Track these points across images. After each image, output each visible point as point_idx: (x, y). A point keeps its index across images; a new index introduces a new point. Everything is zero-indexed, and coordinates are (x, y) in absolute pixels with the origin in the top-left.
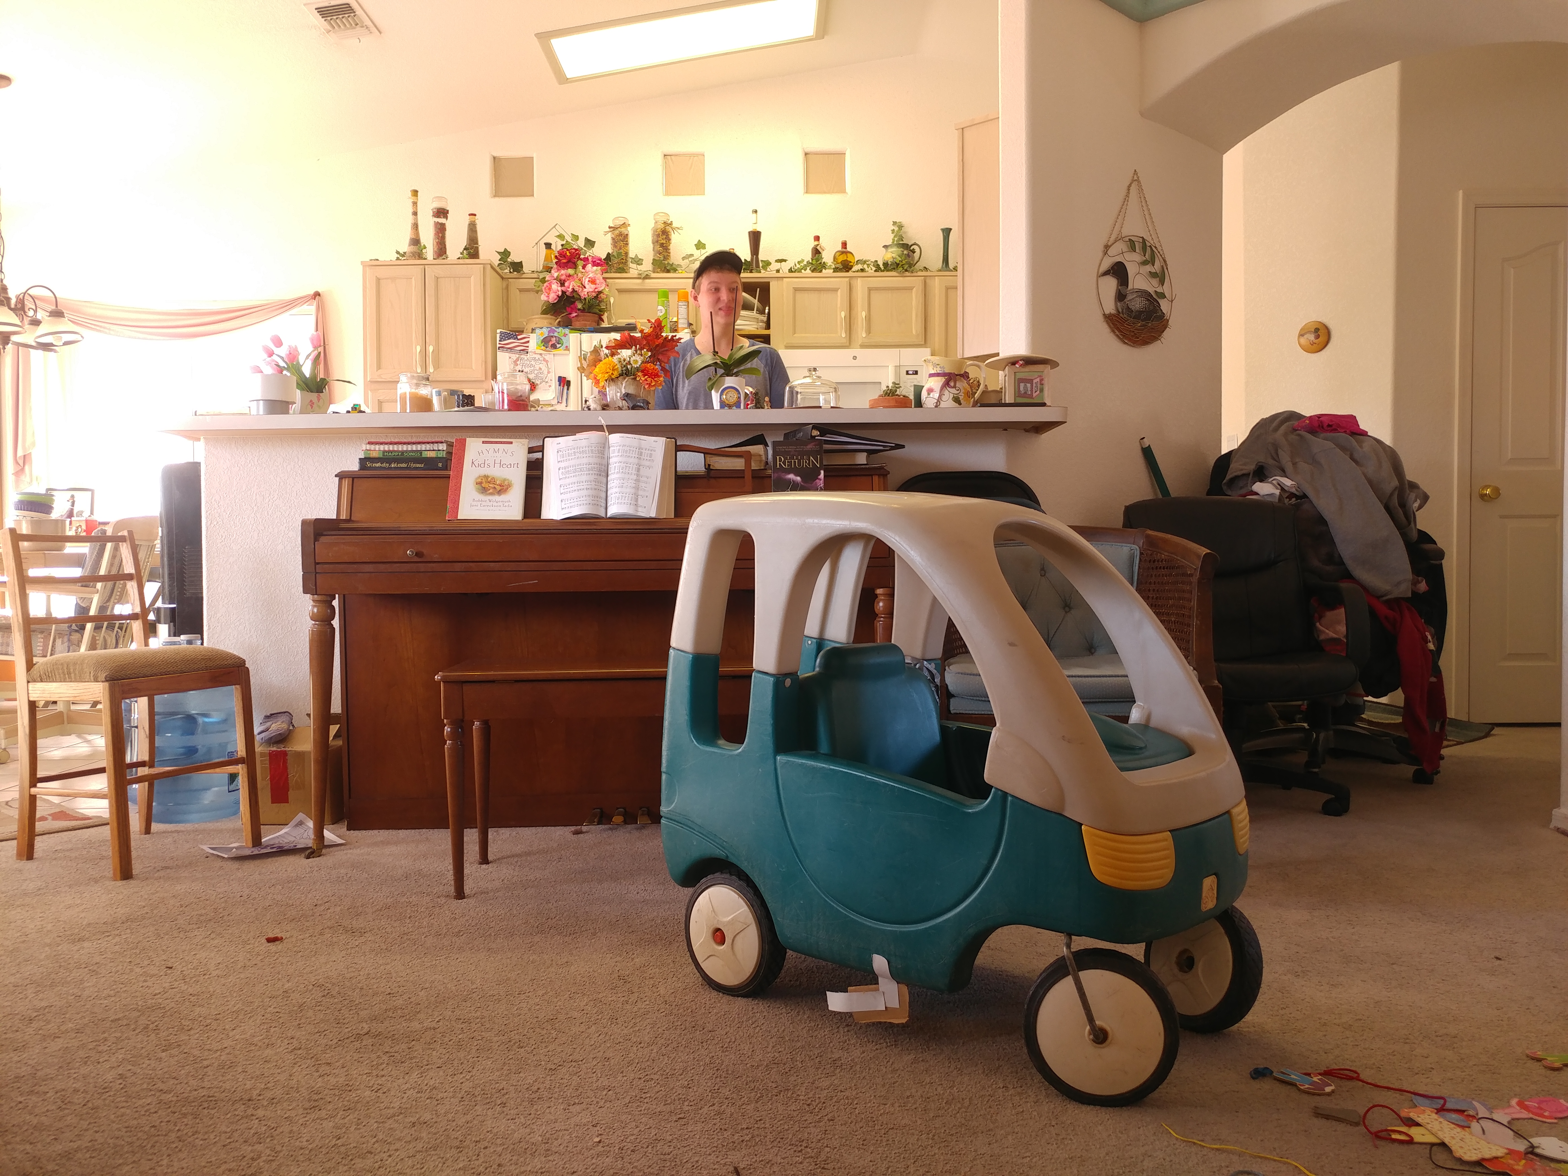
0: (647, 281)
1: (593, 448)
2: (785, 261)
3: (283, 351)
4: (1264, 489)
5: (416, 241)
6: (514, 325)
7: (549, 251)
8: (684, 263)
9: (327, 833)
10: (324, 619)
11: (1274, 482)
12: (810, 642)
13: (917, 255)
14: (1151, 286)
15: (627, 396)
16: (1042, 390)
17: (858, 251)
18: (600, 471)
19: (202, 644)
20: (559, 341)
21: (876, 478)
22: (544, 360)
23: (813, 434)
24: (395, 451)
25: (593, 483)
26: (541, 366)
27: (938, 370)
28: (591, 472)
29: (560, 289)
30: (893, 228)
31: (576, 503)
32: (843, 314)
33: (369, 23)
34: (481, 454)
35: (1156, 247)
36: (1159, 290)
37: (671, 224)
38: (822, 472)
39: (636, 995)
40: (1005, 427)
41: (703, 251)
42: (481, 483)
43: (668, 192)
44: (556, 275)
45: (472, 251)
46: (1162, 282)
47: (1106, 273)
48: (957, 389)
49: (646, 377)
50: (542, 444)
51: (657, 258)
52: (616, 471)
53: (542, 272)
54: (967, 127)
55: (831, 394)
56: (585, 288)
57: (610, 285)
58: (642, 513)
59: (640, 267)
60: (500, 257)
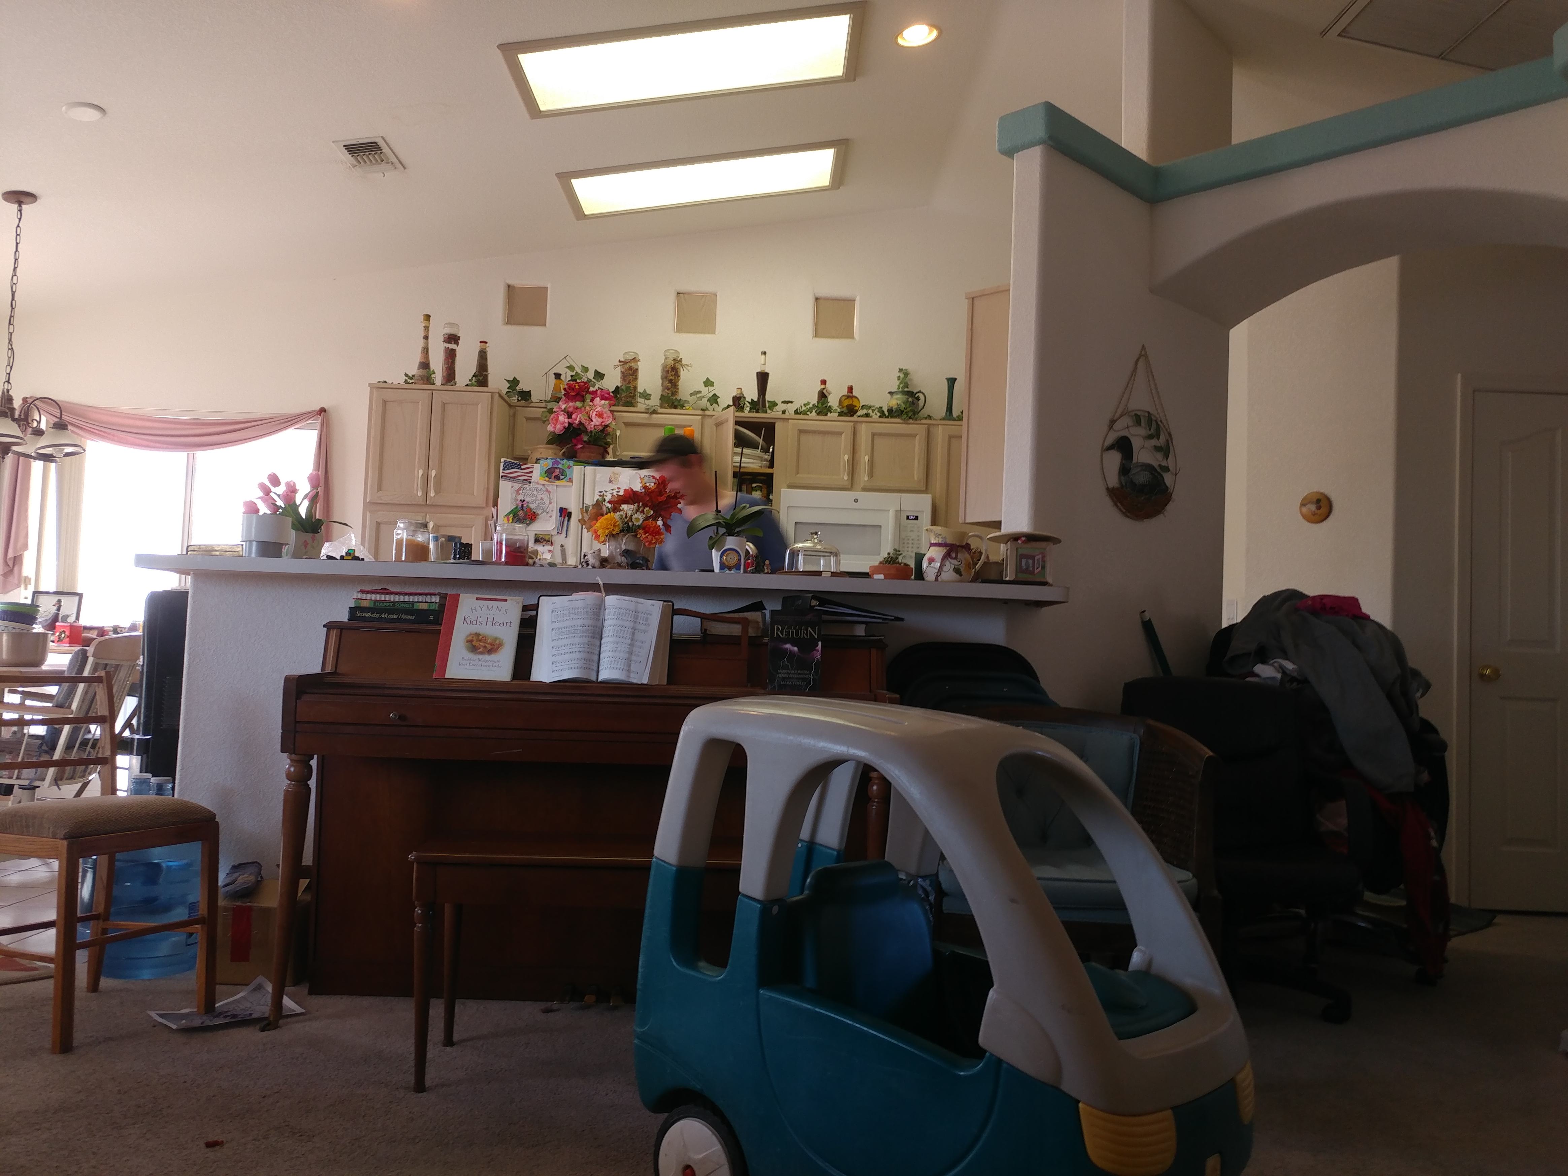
0: (654, 416)
1: (589, 610)
2: (792, 402)
3: (281, 489)
4: (1265, 671)
5: (425, 365)
6: (518, 453)
7: (558, 381)
8: (689, 399)
9: (287, 1001)
10: (300, 779)
11: (1276, 665)
12: (800, 845)
13: (921, 403)
15: (626, 553)
16: (1043, 567)
17: (864, 396)
18: (594, 633)
19: (173, 796)
20: (563, 472)
21: (874, 651)
22: (547, 490)
23: (812, 604)
24: (386, 601)
25: (586, 646)
26: (543, 496)
27: (939, 540)
28: (585, 634)
29: (566, 420)
30: (899, 374)
31: (567, 666)
32: (846, 457)
33: (394, 160)
34: (474, 611)
35: (1161, 421)
36: (1164, 463)
37: (681, 360)
38: (820, 643)
40: (1005, 602)
41: (711, 388)
42: (471, 641)
44: (563, 407)
45: (481, 378)
46: (1167, 456)
47: (1111, 448)
48: (958, 560)
49: (647, 535)
50: (536, 603)
51: (664, 394)
52: (610, 634)
53: (549, 402)
54: (977, 297)
55: (832, 558)
56: (592, 421)
57: (617, 418)
58: (634, 679)
59: (647, 402)
60: (509, 385)
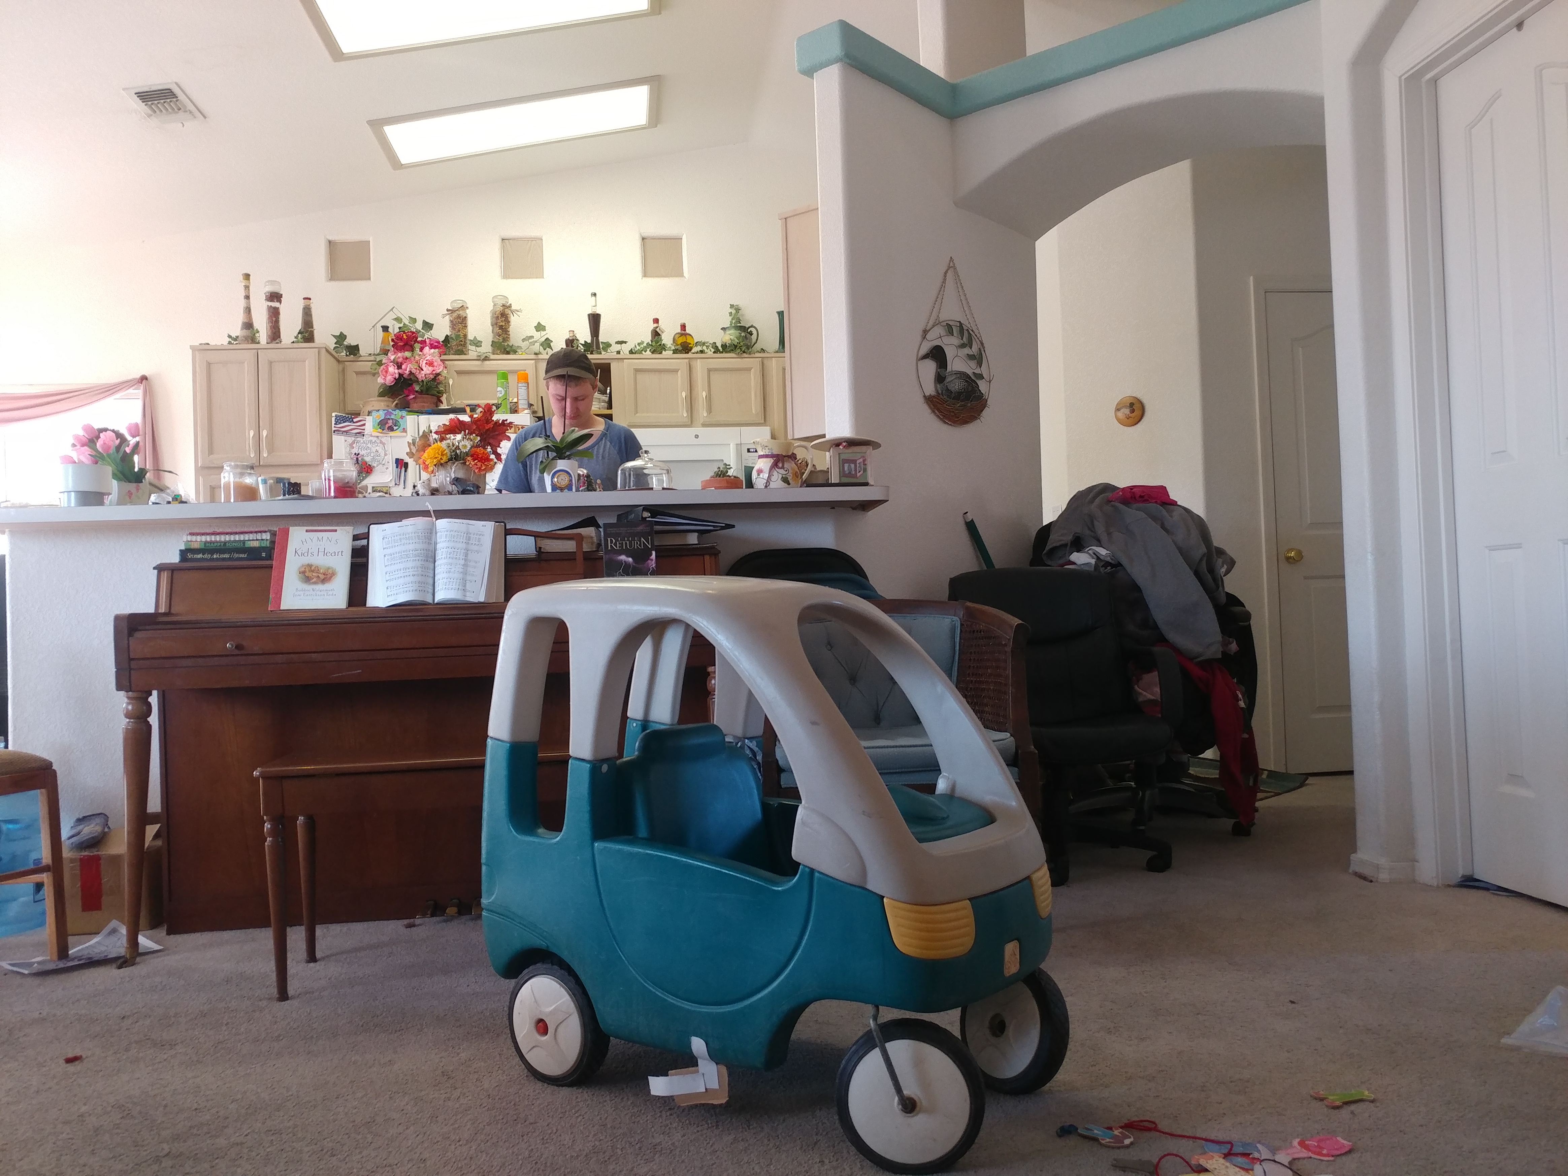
0: (487, 362)
1: (420, 534)
2: (625, 342)
4: (1081, 559)
5: (248, 325)
6: (350, 408)
7: (386, 334)
8: (522, 344)
9: (142, 939)
10: (140, 717)
12: (635, 725)
13: (754, 337)
14: (969, 368)
15: (456, 481)
16: (865, 470)
17: (697, 333)
18: (427, 556)
20: (396, 423)
21: (707, 558)
22: (381, 442)
23: (644, 516)
24: (217, 542)
25: (420, 569)
27: (767, 452)
28: (418, 558)
29: (396, 371)
30: (730, 310)
31: (402, 590)
32: (684, 394)
33: (192, 108)
34: (305, 543)
35: (972, 331)
36: (978, 371)
37: (510, 306)
38: (654, 553)
39: (459, 1090)
40: (833, 505)
41: (543, 333)
42: (304, 572)
43: (506, 275)
44: (392, 358)
45: (307, 335)
46: (980, 364)
47: (925, 357)
48: (785, 469)
49: (476, 461)
50: (367, 531)
51: (496, 340)
52: (443, 556)
53: (378, 355)
54: (789, 217)
55: (664, 475)
56: (422, 370)
57: (448, 367)
58: (471, 598)
59: (479, 349)
60: (336, 341)
